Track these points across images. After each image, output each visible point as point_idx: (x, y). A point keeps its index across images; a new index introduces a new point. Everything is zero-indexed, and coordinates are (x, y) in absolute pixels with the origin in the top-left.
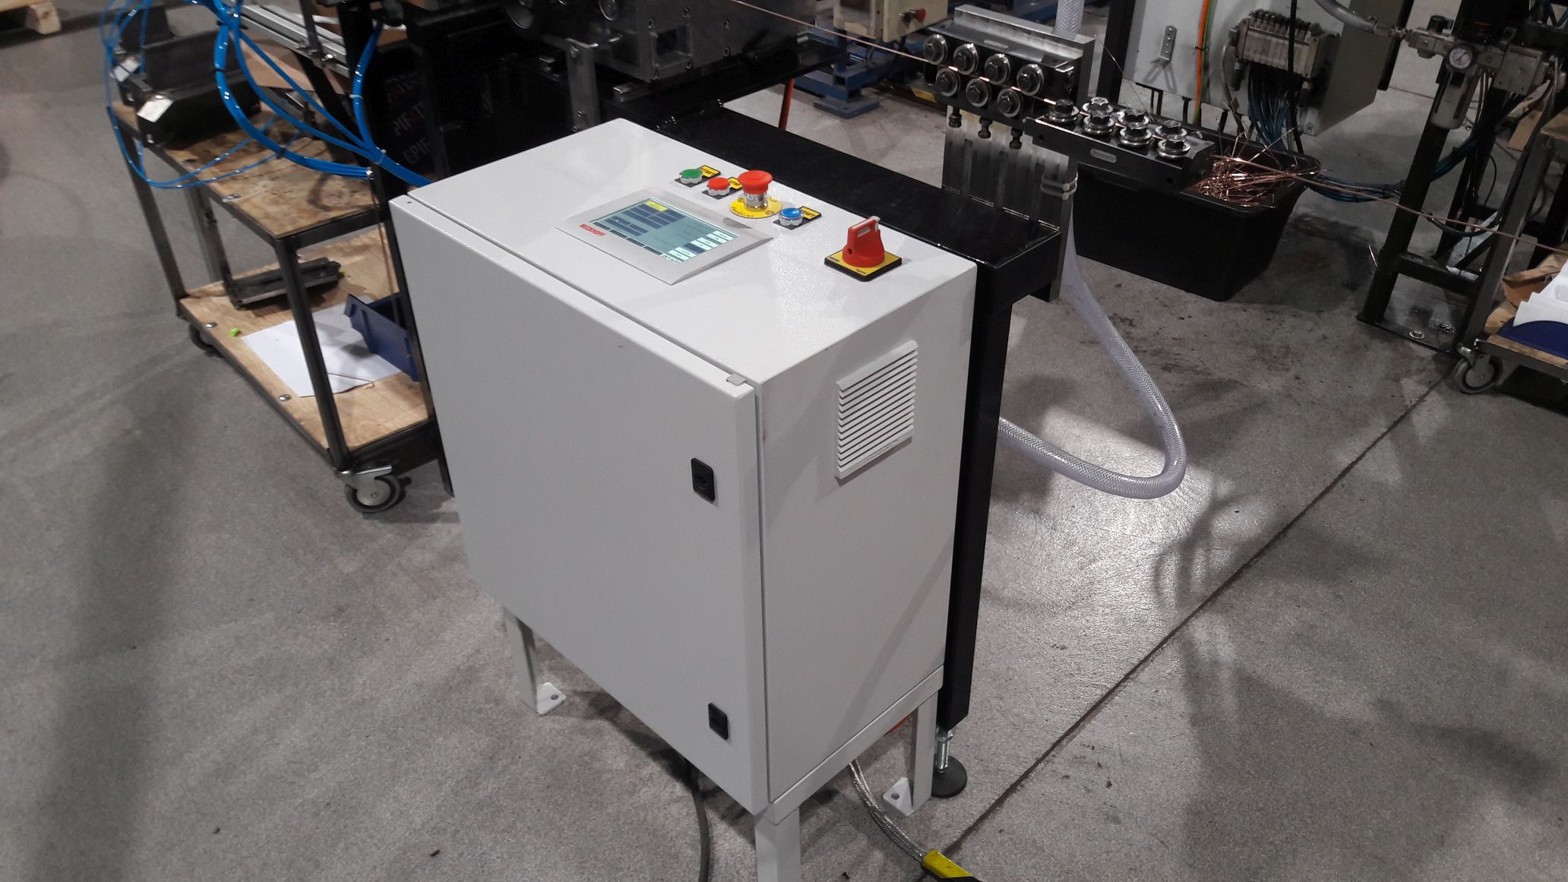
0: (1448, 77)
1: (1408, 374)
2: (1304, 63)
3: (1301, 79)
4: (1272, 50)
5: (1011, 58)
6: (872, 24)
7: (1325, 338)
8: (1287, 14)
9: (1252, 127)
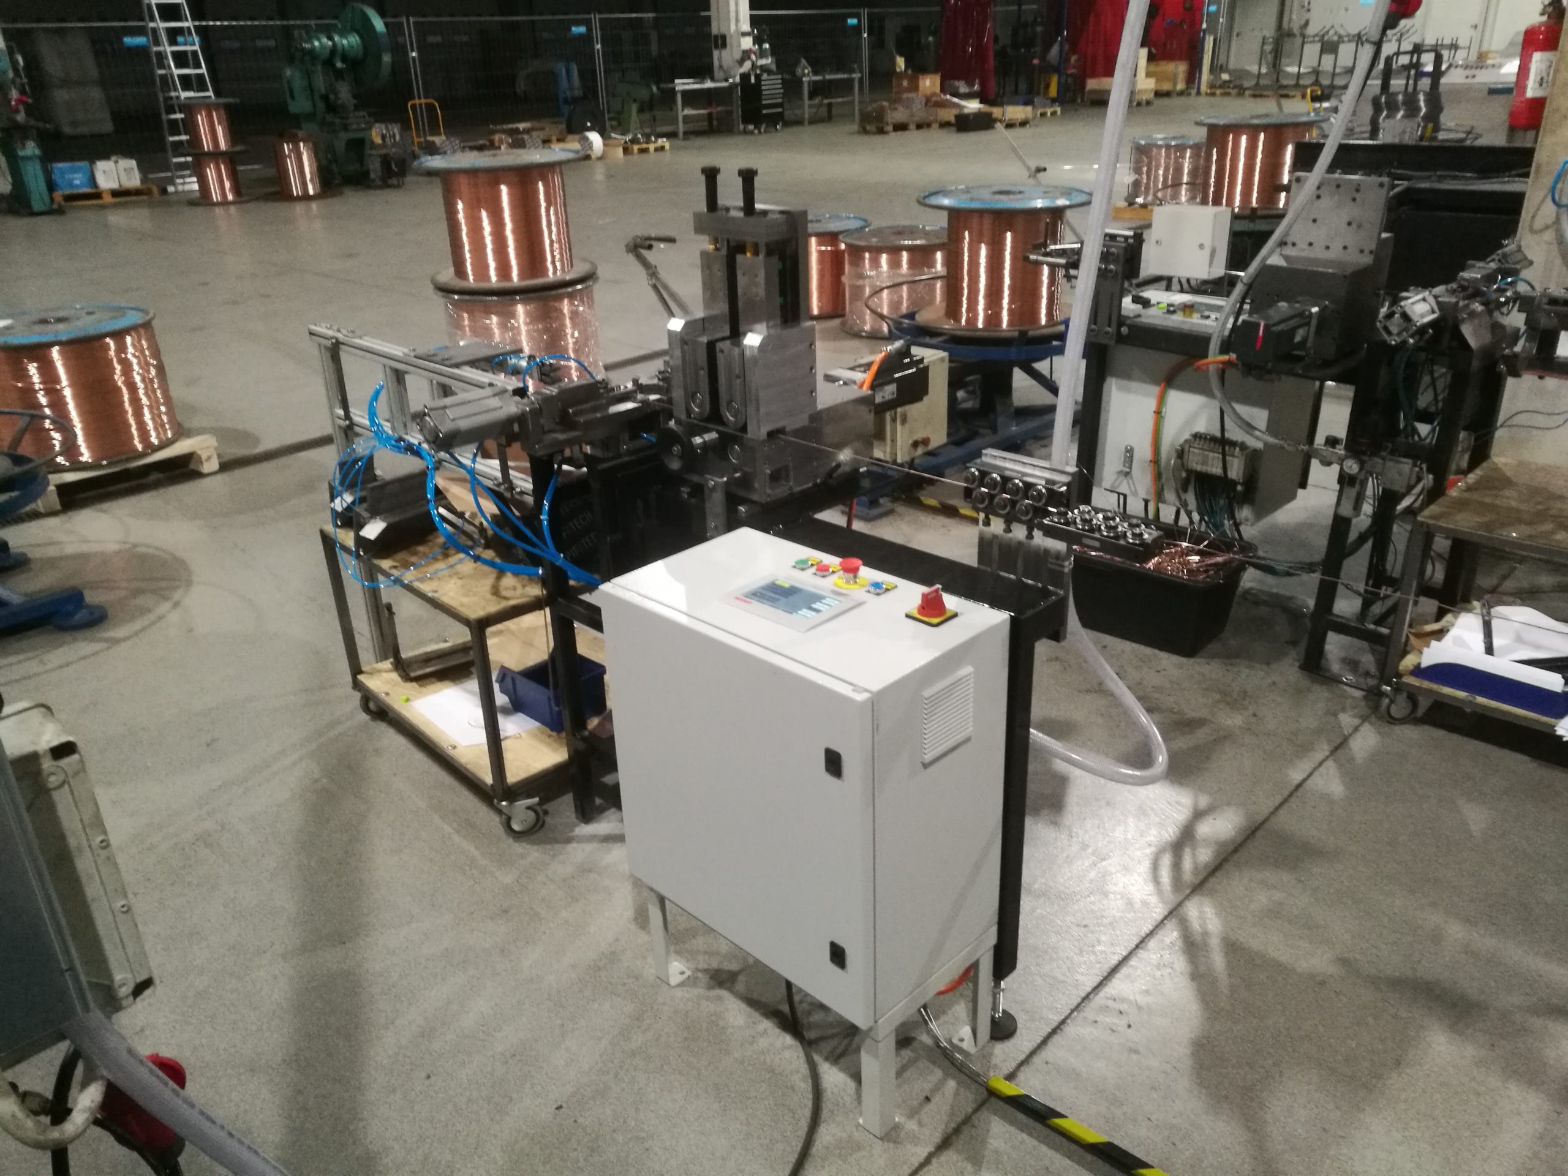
0: (1345, 480)
1: (1344, 710)
2: (1236, 470)
3: (1234, 483)
4: (1210, 462)
5: (1024, 483)
6: (888, 450)
7: (1274, 683)
8: (1218, 434)
9: (1200, 521)
